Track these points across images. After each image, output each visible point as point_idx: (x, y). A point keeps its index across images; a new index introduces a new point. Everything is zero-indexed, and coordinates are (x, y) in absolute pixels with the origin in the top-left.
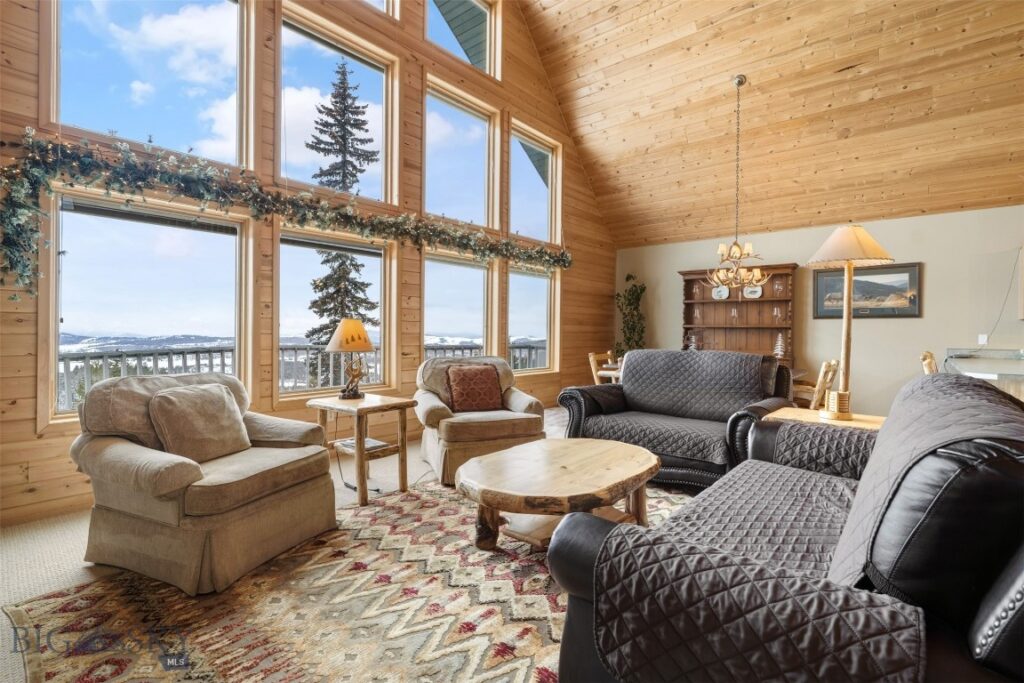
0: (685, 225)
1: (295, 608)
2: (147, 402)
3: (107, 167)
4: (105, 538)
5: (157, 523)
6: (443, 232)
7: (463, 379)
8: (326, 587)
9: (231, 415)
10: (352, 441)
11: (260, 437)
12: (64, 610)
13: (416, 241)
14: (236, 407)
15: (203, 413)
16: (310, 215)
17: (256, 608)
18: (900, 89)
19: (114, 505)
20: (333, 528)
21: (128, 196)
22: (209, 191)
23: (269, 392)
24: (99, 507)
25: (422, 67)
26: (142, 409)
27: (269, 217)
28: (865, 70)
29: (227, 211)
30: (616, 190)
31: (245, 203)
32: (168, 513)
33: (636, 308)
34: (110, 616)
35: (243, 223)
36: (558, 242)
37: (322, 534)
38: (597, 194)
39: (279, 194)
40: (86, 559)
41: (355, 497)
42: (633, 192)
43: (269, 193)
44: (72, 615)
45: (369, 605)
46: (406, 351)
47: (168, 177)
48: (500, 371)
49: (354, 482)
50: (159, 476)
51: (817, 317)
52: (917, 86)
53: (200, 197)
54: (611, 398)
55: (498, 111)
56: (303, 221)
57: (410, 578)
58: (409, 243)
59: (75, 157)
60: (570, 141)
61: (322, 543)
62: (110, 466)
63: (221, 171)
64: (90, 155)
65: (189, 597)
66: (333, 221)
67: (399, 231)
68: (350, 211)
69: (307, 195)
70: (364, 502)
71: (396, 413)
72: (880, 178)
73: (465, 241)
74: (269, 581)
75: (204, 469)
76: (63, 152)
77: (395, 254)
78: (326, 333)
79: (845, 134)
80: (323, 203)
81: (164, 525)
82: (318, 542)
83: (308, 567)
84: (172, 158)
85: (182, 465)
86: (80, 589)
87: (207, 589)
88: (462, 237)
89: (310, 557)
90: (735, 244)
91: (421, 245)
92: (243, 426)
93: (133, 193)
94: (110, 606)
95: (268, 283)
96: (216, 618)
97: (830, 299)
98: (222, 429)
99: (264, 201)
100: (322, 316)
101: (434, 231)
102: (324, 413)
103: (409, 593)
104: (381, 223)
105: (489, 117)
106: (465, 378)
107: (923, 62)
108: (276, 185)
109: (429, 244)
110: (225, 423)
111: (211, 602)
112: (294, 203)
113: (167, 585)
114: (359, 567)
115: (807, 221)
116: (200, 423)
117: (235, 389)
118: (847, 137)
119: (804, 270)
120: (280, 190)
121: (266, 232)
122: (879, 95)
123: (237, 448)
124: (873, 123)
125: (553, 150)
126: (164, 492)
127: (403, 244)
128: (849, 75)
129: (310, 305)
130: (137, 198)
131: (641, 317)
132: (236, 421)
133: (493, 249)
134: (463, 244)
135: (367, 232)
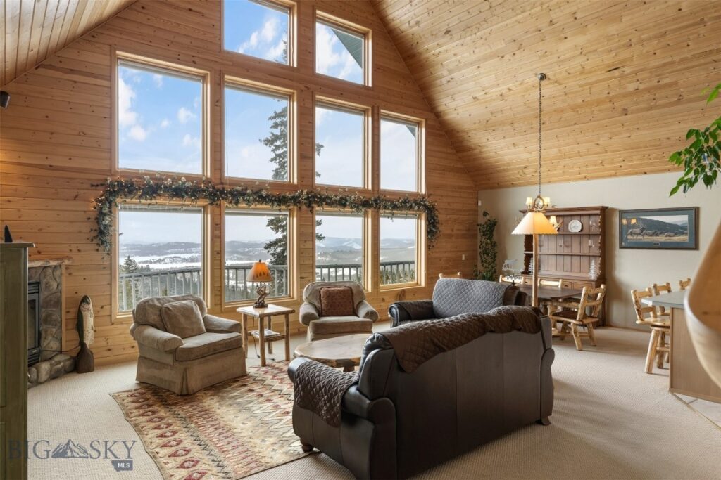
0: (524, 174)
1: (219, 401)
2: (160, 309)
3: (140, 188)
4: (144, 370)
5: (165, 364)
6: (327, 197)
7: (328, 297)
8: (234, 396)
9: (196, 316)
10: (258, 332)
11: (210, 328)
12: (131, 396)
13: (309, 206)
14: (199, 312)
15: (183, 315)
16: (241, 199)
17: (204, 401)
18: (654, 83)
19: (147, 356)
20: (244, 374)
21: (149, 201)
22: (187, 193)
23: (219, 303)
24: (141, 357)
25: (312, 92)
26: (158, 313)
27: (218, 202)
28: (628, 70)
29: (196, 202)
30: (469, 149)
31: (205, 197)
32: (169, 360)
33: (490, 238)
34: (148, 399)
35: (205, 207)
36: (423, 191)
37: (238, 377)
38: (457, 152)
39: (224, 188)
40: (137, 380)
41: (259, 362)
42: (483, 150)
43: (218, 190)
44: (135, 398)
45: (250, 403)
46: (303, 275)
47: (167, 189)
48: (354, 291)
49: (259, 354)
50: (166, 342)
51: (621, 248)
52: (667, 81)
53: (183, 197)
54: (422, 310)
55: (370, 108)
56: (237, 202)
57: (271, 396)
58: (304, 207)
59: (126, 186)
60: (433, 116)
61: (238, 381)
62: (147, 338)
63: (192, 182)
64: (132, 184)
65: (178, 395)
66: (255, 200)
67: (296, 200)
68: (264, 193)
69: (239, 188)
70: (264, 364)
71: (284, 316)
72: (658, 143)
73: (343, 202)
74: (211, 392)
75: (183, 341)
76: (122, 186)
77: (295, 214)
78: (280, 246)
79: (625, 112)
80: (249, 191)
81: (168, 365)
82: (235, 380)
83: (229, 389)
84: (169, 180)
85: (174, 338)
86: (135, 390)
87: (185, 393)
88: (342, 199)
89: (230, 386)
90: (539, 197)
91: (313, 207)
92: (202, 322)
93: (151, 199)
94: (148, 396)
95: (218, 240)
96: (189, 402)
97: (631, 234)
98: (192, 323)
99: (215, 195)
100: (277, 231)
101: (320, 198)
102: (246, 316)
103: (268, 400)
104: (284, 197)
105: (364, 111)
106: (330, 295)
107: (665, 65)
108: (222, 183)
109: (318, 206)
110: (194, 320)
111: (186, 398)
112: (231, 193)
113: (169, 391)
114: (251, 391)
115: (613, 172)
116: (182, 320)
117: (199, 303)
118: (626, 114)
119: (613, 210)
120: (225, 186)
121: (217, 210)
122: (641, 87)
123: (200, 332)
124: (642, 106)
125: (419, 124)
126: (168, 349)
127: (300, 208)
128: (617, 73)
129: (267, 223)
130: (154, 201)
131: (494, 245)
132: (199, 320)
133: (366, 204)
134: (342, 203)
135: (276, 204)
